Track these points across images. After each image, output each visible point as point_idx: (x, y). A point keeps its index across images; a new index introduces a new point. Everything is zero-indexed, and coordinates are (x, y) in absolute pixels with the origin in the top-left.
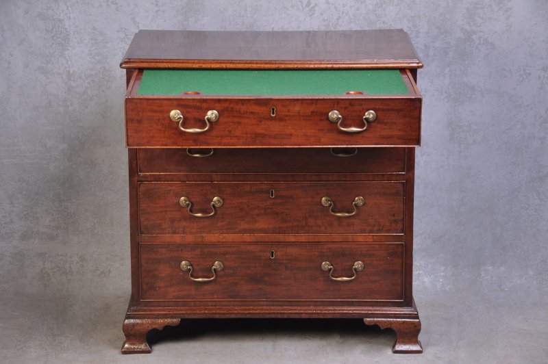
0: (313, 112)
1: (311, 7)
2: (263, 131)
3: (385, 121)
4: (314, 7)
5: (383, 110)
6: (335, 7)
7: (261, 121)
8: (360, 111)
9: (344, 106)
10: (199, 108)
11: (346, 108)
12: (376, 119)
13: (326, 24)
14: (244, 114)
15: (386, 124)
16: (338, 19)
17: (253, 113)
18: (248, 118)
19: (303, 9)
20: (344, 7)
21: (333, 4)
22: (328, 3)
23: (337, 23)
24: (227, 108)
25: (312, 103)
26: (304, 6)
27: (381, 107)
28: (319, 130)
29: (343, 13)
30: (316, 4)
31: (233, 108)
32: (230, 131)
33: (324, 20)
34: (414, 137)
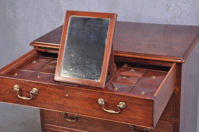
0: (89, 97)
1: (168, 7)
2: (62, 103)
3: (131, 110)
4: (169, 7)
5: (130, 103)
6: (180, 8)
7: (60, 98)
8: (116, 101)
9: (106, 97)
10: (28, 86)
11: (107, 98)
12: (125, 108)
13: (174, 16)
14: (51, 92)
15: (132, 111)
16: (181, 14)
17: (56, 92)
18: (54, 95)
19: (164, 8)
20: (184, 8)
21: (179, 6)
22: (176, 6)
23: (180, 16)
24: (42, 88)
25: (88, 92)
26: (165, 6)
27: (129, 101)
28: (93, 108)
29: (184, 11)
30: (170, 6)
31: (45, 88)
32: (45, 101)
33: (174, 14)
34: (150, 122)
